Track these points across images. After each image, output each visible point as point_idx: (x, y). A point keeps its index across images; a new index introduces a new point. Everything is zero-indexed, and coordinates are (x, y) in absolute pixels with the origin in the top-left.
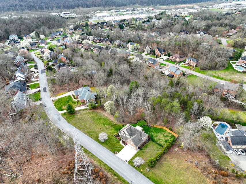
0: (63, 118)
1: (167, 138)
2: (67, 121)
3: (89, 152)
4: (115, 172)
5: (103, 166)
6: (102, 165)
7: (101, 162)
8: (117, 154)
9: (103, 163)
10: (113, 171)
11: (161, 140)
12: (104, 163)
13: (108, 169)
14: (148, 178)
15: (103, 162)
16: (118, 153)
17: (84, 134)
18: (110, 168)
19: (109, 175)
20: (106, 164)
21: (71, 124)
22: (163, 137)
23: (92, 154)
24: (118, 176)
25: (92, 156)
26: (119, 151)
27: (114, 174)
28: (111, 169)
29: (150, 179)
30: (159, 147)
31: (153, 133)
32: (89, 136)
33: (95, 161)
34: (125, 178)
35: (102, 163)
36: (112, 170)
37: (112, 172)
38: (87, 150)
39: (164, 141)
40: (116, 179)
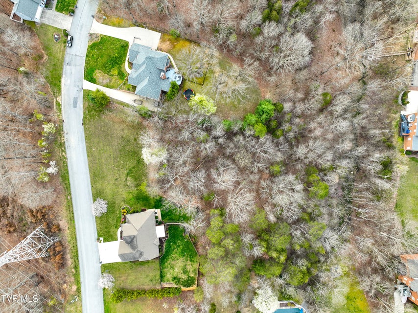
0: (82, 106)
1: (183, 275)
2: (85, 118)
3: (71, 211)
4: (78, 264)
5: (71, 246)
6: (72, 243)
7: (74, 237)
8: (100, 242)
9: (74, 241)
10: (77, 261)
11: (171, 271)
12: (76, 242)
13: (74, 255)
14: (104, 301)
15: (76, 239)
16: (102, 242)
17: (88, 171)
18: (77, 254)
19: (70, 262)
20: (77, 246)
21: (85, 130)
22: (180, 269)
23: (73, 216)
24: (77, 271)
25: (71, 219)
26: (106, 240)
27: (76, 266)
28: (77, 257)
29: (105, 304)
30: (158, 277)
31: (176, 250)
32: (91, 182)
33: (69, 231)
34: (82, 280)
35: (74, 239)
36: (77, 259)
37: (75, 262)
38: (72, 205)
39: (175, 276)
40: (73, 272)
